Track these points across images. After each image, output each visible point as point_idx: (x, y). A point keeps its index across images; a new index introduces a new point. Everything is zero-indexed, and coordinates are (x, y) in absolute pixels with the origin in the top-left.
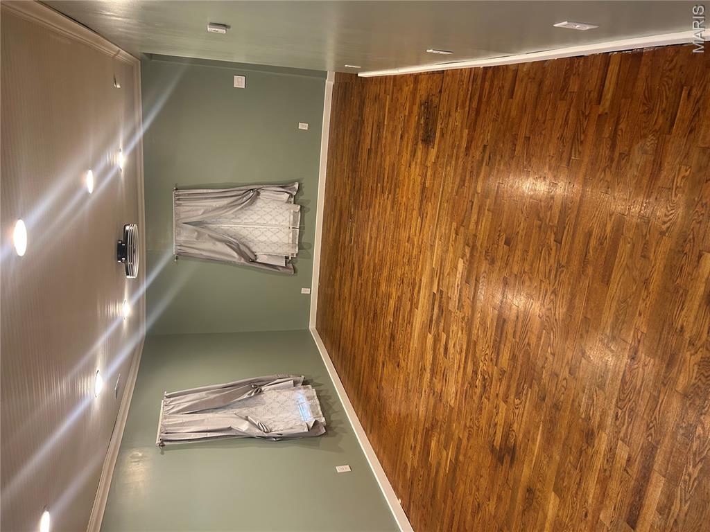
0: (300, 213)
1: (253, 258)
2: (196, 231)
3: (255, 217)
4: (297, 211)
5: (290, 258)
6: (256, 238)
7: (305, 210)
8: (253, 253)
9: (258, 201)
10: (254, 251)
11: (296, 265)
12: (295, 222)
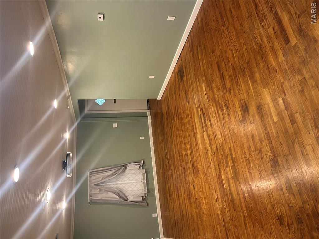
0: (145, 174)
1: (126, 199)
2: (99, 188)
3: (125, 179)
4: (144, 172)
5: (144, 197)
6: (127, 189)
7: (148, 173)
8: (126, 196)
9: (126, 171)
10: (126, 195)
11: (148, 201)
12: (144, 178)
